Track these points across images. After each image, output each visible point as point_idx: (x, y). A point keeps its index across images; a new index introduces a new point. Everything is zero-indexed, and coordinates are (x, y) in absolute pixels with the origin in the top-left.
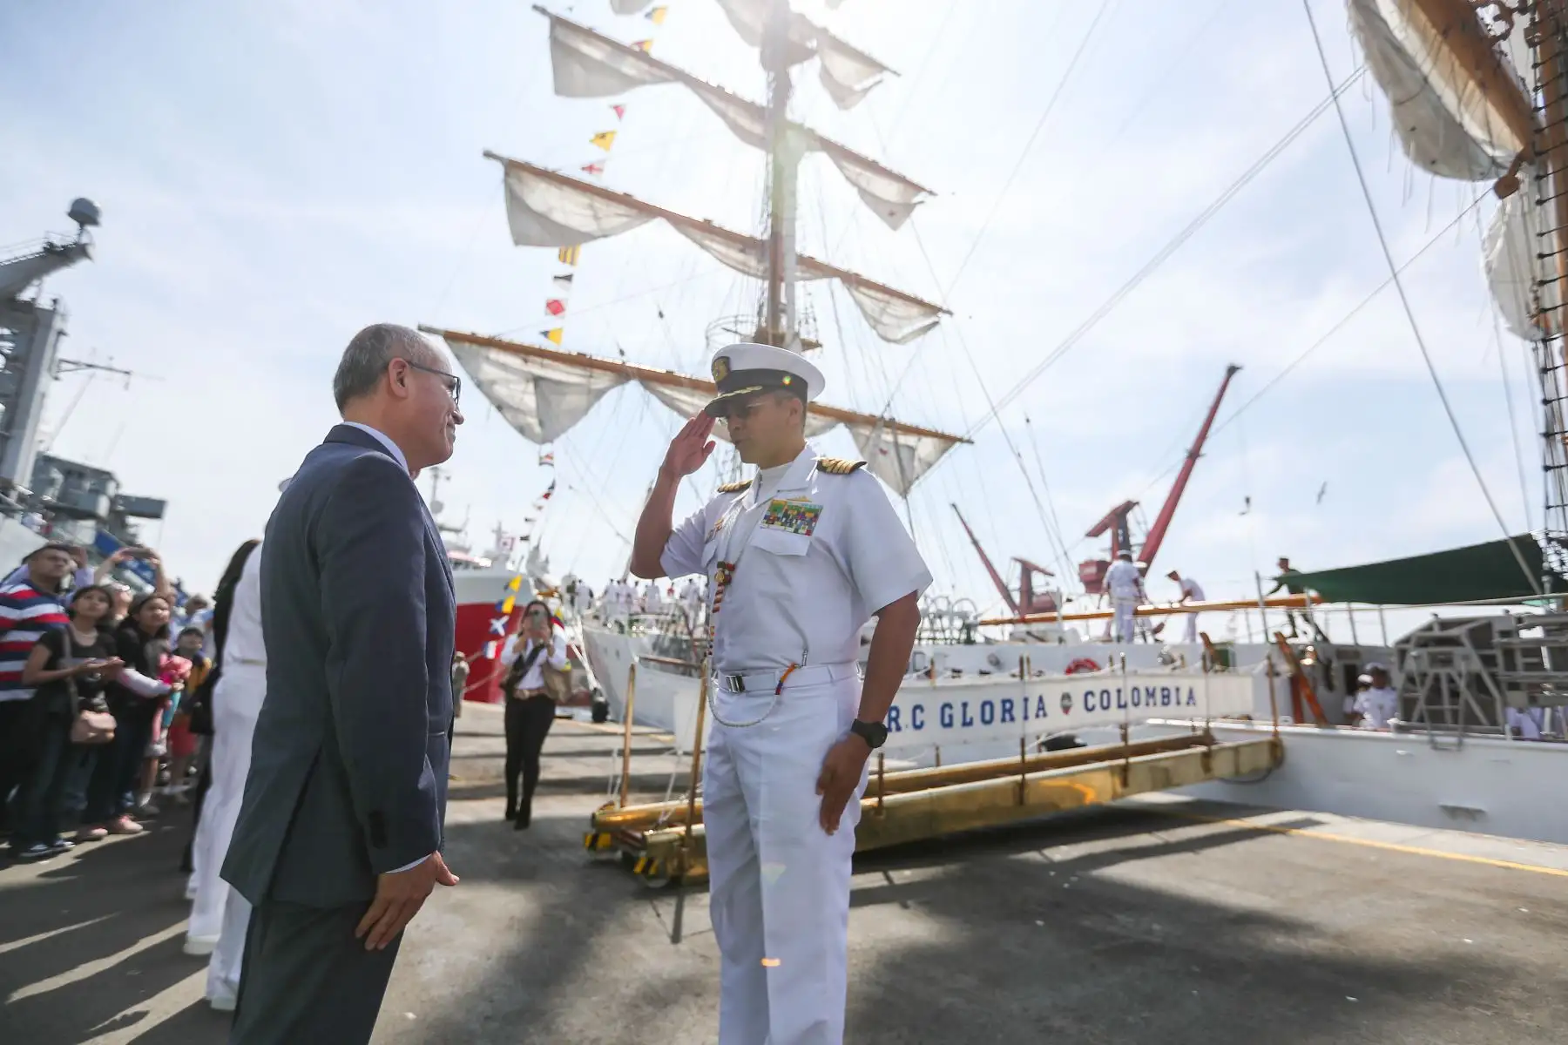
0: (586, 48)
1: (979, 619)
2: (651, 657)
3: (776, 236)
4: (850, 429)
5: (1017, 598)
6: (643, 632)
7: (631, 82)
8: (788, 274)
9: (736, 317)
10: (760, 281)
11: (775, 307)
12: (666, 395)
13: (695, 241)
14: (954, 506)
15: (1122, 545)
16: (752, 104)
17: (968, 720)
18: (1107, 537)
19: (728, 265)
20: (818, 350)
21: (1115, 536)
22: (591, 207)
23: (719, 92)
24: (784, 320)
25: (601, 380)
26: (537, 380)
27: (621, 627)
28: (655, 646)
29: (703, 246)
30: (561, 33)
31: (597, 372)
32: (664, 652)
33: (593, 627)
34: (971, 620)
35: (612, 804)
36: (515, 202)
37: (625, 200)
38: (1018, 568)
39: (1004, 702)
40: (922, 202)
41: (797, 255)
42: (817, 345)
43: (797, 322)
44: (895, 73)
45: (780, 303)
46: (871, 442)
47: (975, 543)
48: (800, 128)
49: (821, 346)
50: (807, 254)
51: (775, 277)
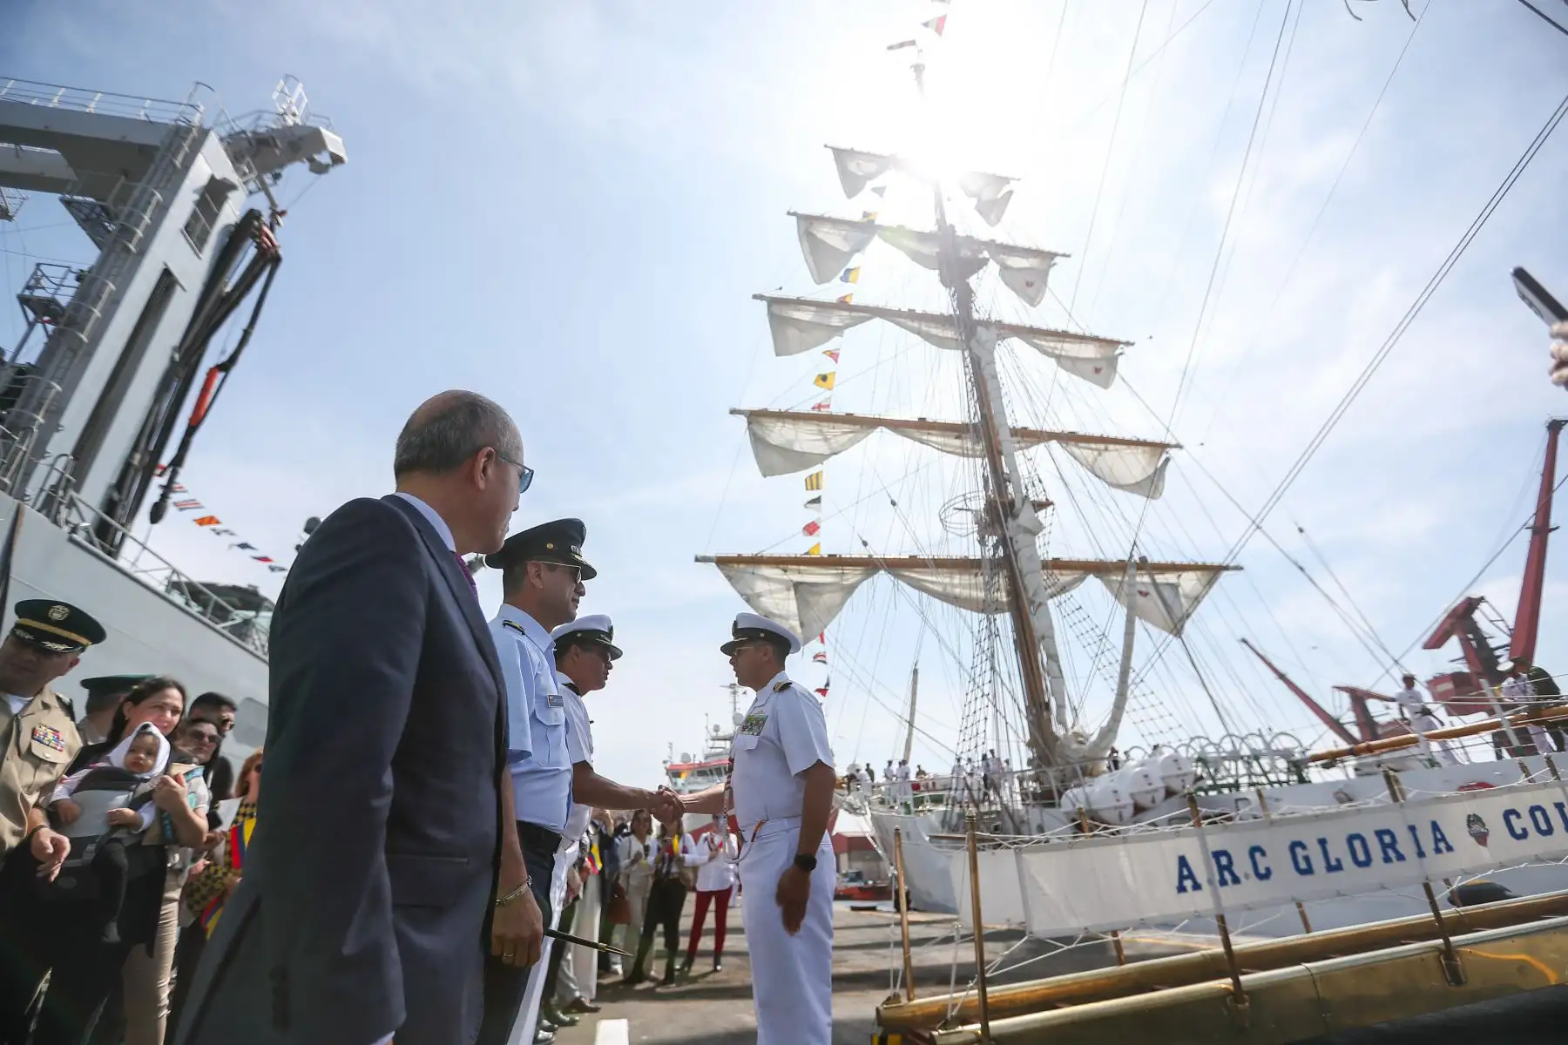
0: (797, 315)
1: (1309, 754)
2: (943, 835)
3: (987, 417)
4: (1101, 578)
5: (1355, 732)
6: (929, 811)
7: (838, 330)
8: (1005, 447)
9: (964, 495)
10: (979, 461)
11: (999, 478)
12: (912, 578)
13: (914, 439)
14: (1244, 641)
15: (1479, 652)
16: (942, 315)
17: (1333, 863)
18: (1454, 646)
19: (948, 452)
20: (1050, 509)
21: (1465, 643)
22: (821, 432)
23: (912, 315)
24: (1010, 489)
25: (852, 575)
26: (797, 586)
27: (906, 806)
28: (944, 823)
29: (922, 442)
30: (776, 309)
31: (848, 570)
32: (955, 829)
33: (882, 811)
34: (1298, 756)
35: (896, 997)
36: (758, 441)
37: (849, 419)
38: (1346, 699)
39: (1379, 834)
40: (1121, 354)
41: (1010, 429)
42: (1047, 504)
43: (1023, 487)
44: (1064, 255)
45: (1003, 473)
46: (1126, 587)
47: (1282, 677)
48: (987, 324)
49: (1052, 503)
50: (1020, 425)
51: (993, 454)
